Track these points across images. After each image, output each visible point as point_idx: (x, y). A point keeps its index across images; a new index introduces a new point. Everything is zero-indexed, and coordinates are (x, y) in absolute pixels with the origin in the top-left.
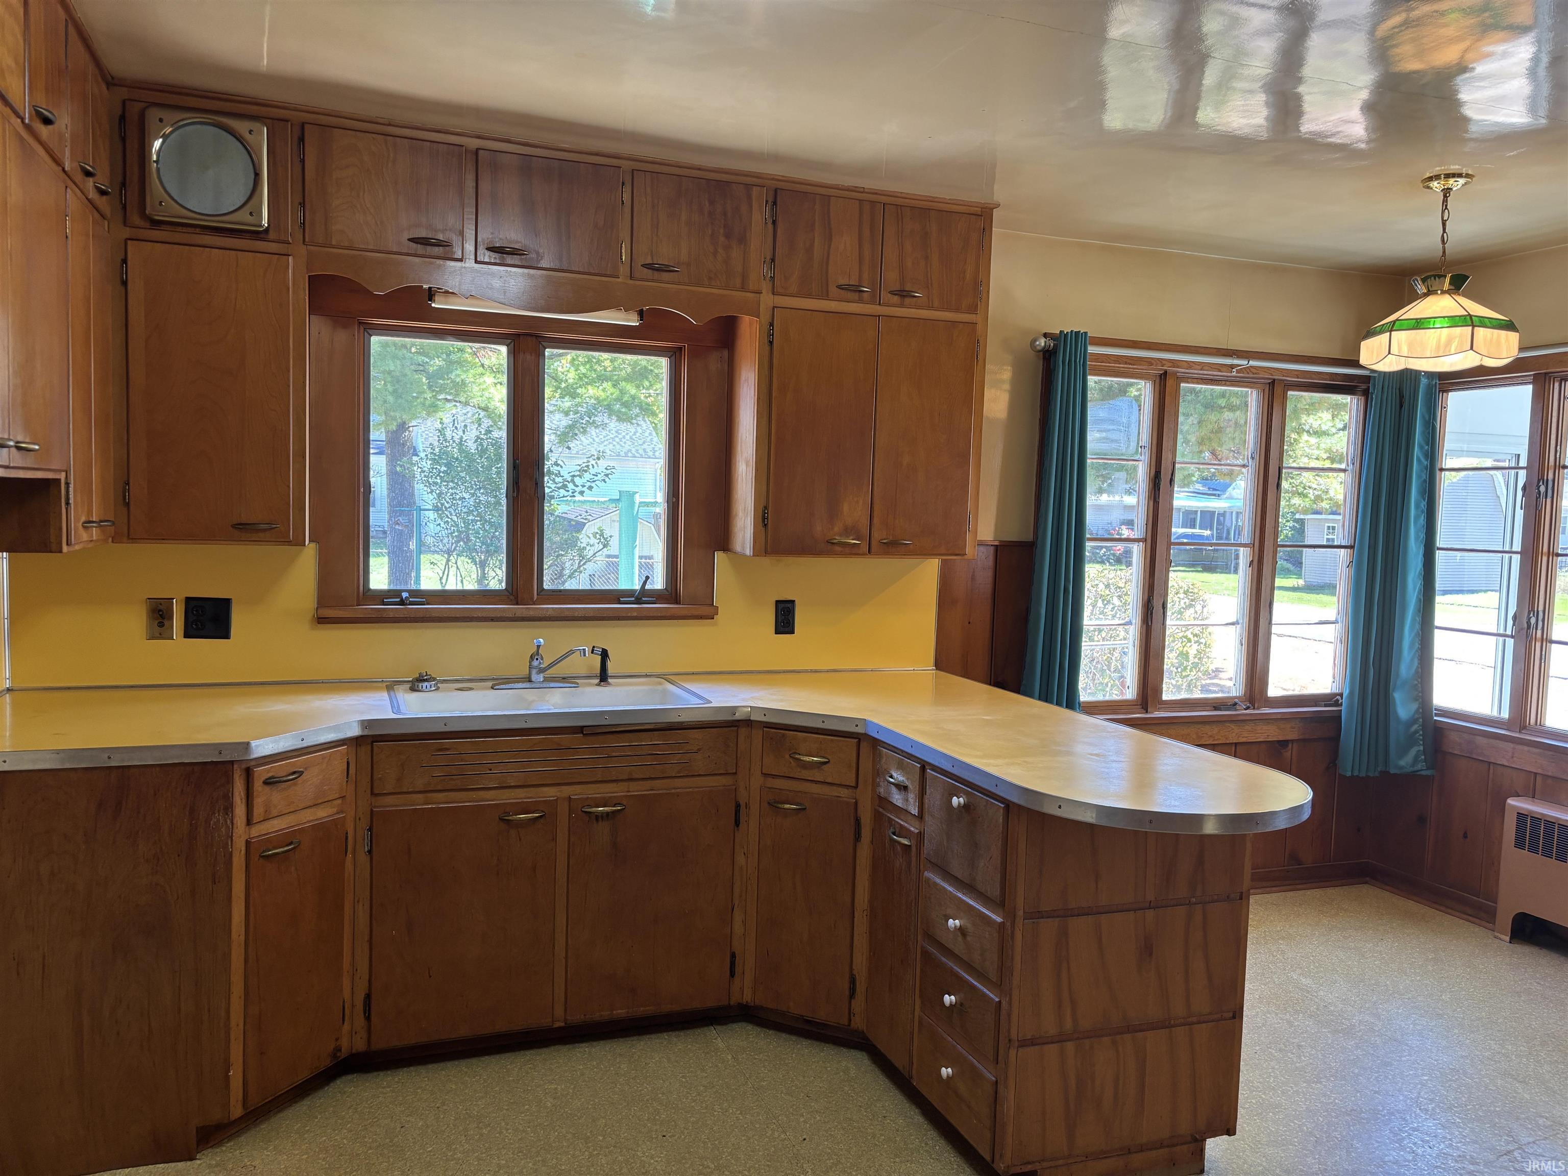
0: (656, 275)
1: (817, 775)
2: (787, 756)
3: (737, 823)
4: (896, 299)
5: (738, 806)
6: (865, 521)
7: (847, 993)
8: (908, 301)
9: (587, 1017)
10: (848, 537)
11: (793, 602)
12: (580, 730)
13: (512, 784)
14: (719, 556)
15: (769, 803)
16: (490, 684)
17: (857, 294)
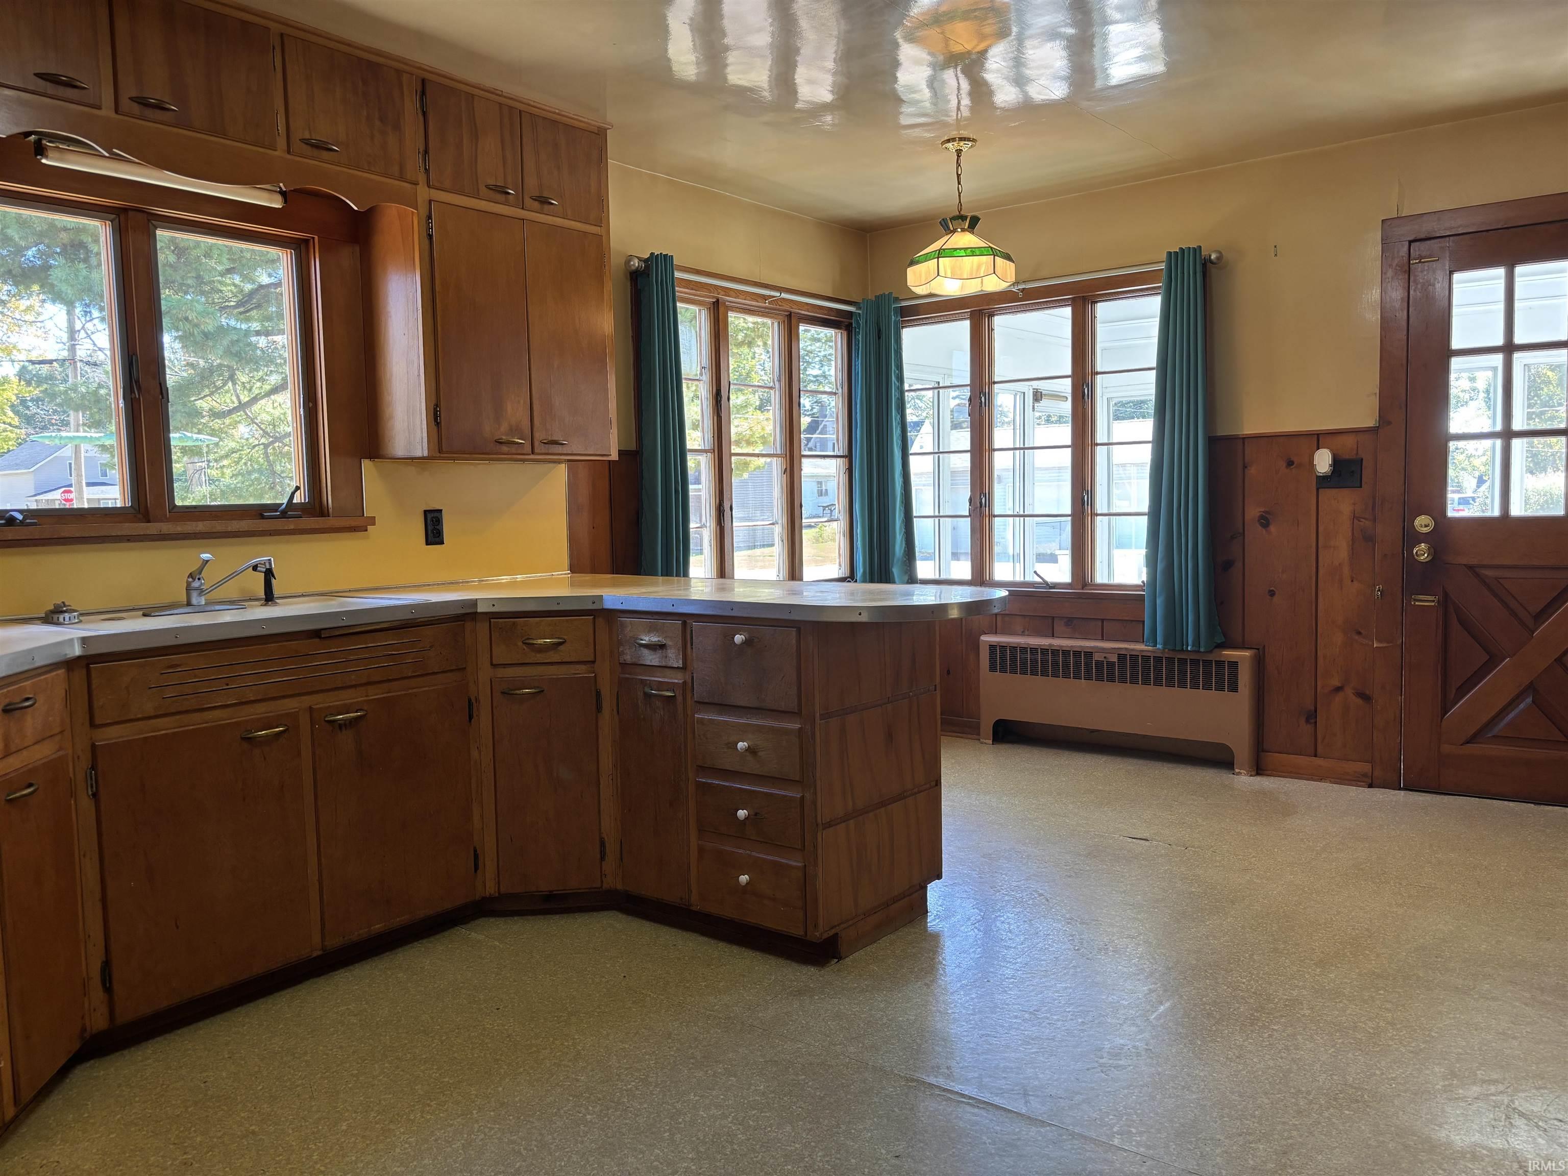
0: (316, 152)
1: (554, 657)
2: (520, 644)
3: (471, 717)
4: (536, 205)
5: (470, 701)
6: (526, 423)
7: (599, 856)
8: (546, 207)
9: (346, 938)
10: (513, 437)
11: (441, 511)
12: (316, 634)
13: (252, 699)
14: (366, 464)
15: (503, 693)
16: (141, 613)
17: (504, 196)
